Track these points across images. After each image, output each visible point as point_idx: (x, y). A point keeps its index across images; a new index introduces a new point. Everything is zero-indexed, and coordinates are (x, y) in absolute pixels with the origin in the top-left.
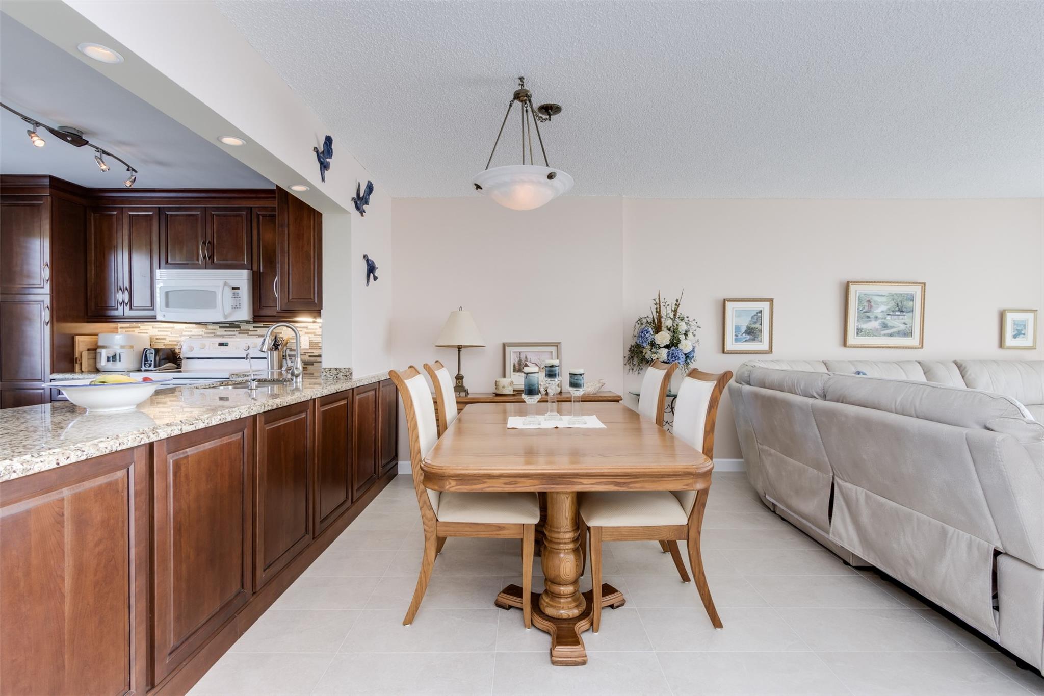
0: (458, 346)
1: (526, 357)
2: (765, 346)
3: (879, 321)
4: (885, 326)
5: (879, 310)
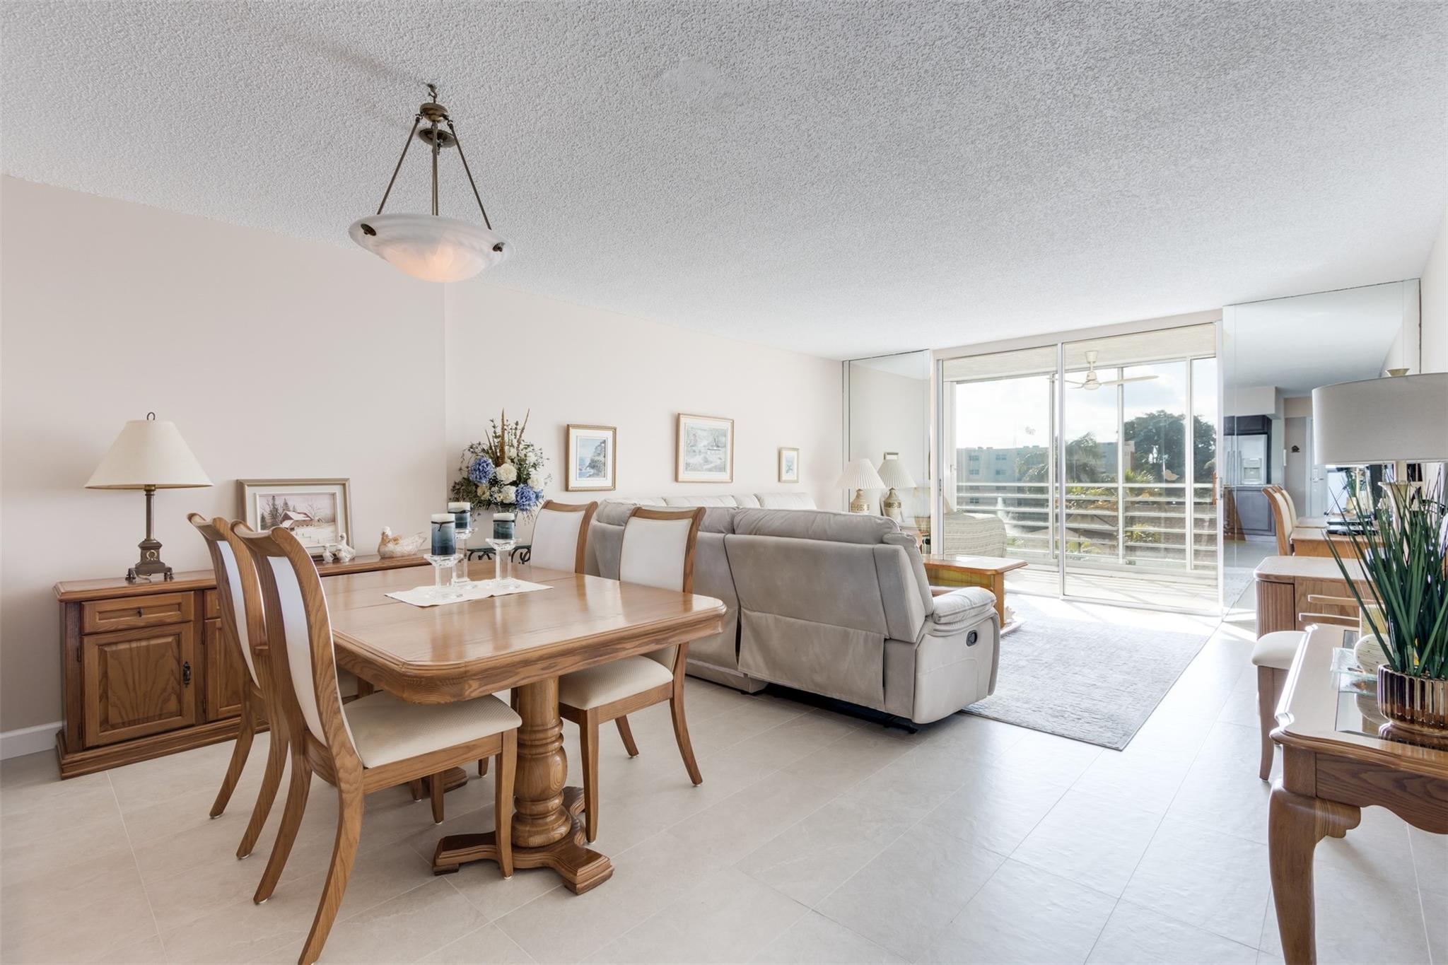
0: (146, 486)
1: (286, 504)
2: (607, 482)
3: (702, 456)
4: (706, 461)
5: (702, 444)
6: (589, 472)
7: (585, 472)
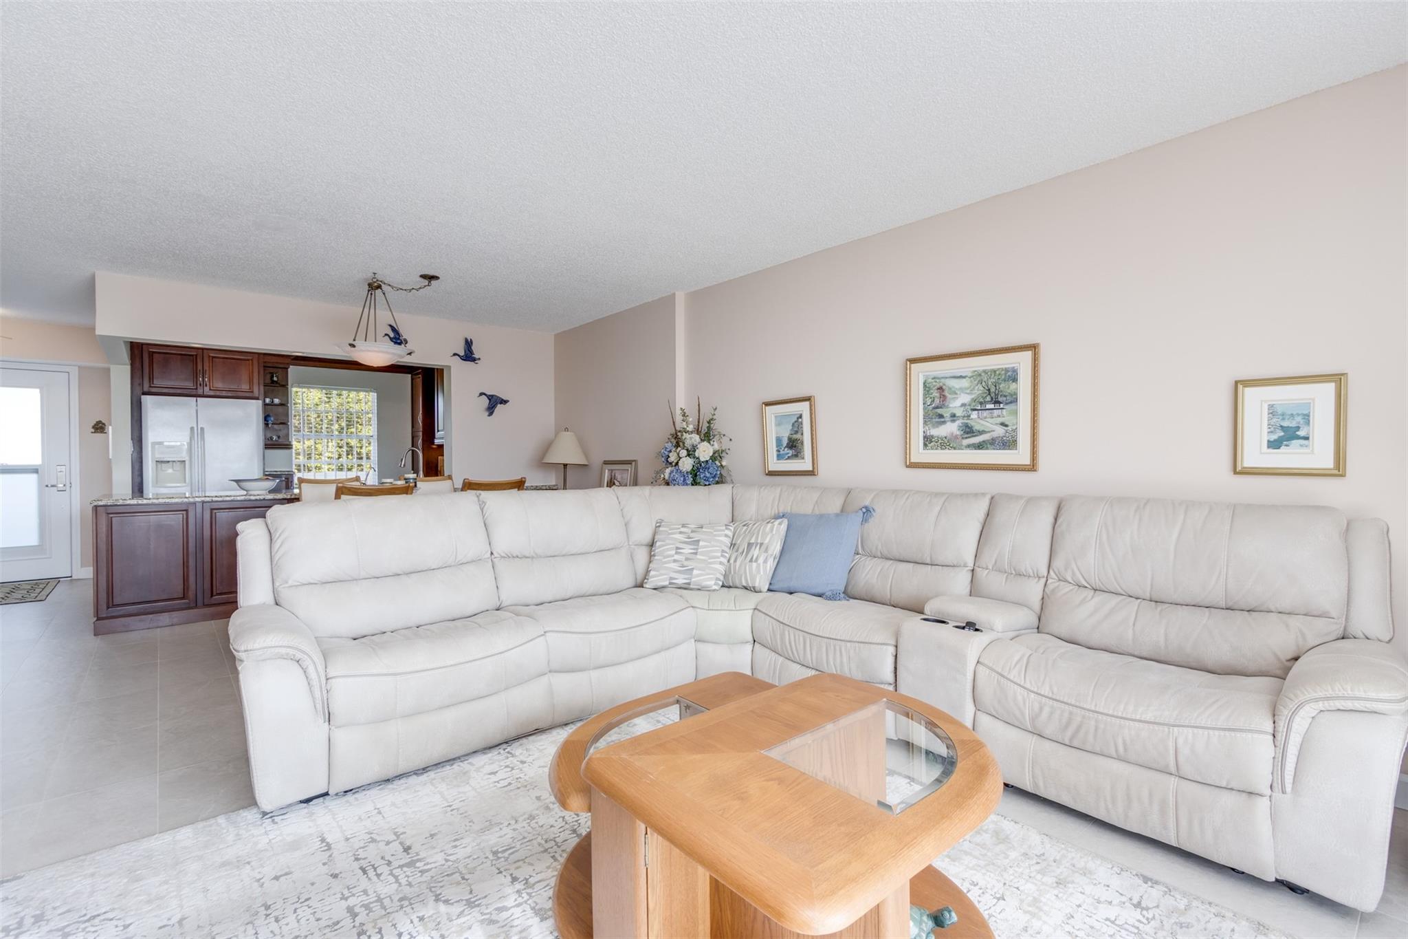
0: (564, 464)
2: (807, 465)
3: (958, 423)
4: (969, 431)
5: (956, 404)
6: (788, 453)
7: (783, 454)
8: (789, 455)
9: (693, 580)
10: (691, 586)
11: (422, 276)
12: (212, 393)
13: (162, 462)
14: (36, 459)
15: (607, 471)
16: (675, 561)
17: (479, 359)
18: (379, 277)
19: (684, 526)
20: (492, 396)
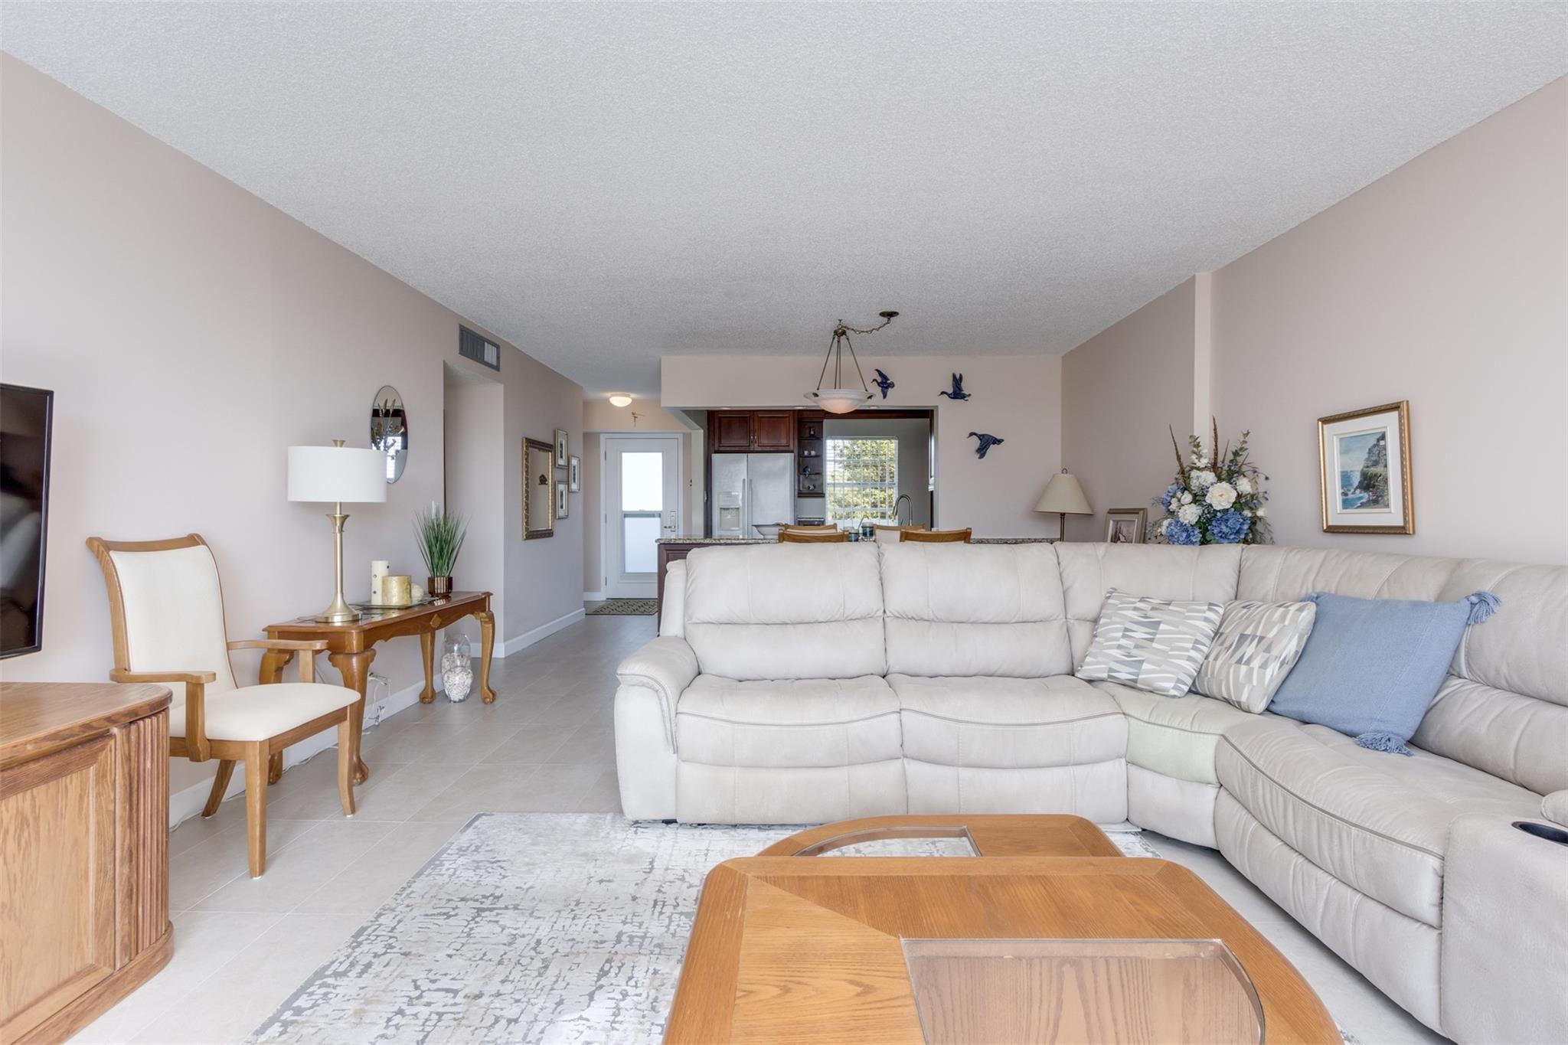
0: (1062, 513)
2: (1393, 517)
6: (1361, 498)
7: (1353, 499)
8: (1364, 500)
9: (1140, 676)
10: (1139, 685)
11: (883, 314)
12: (760, 449)
13: (724, 509)
14: (657, 505)
15: (1111, 522)
16: (1119, 647)
17: (970, 395)
18: (844, 323)
19: (1142, 600)
20: (983, 435)
